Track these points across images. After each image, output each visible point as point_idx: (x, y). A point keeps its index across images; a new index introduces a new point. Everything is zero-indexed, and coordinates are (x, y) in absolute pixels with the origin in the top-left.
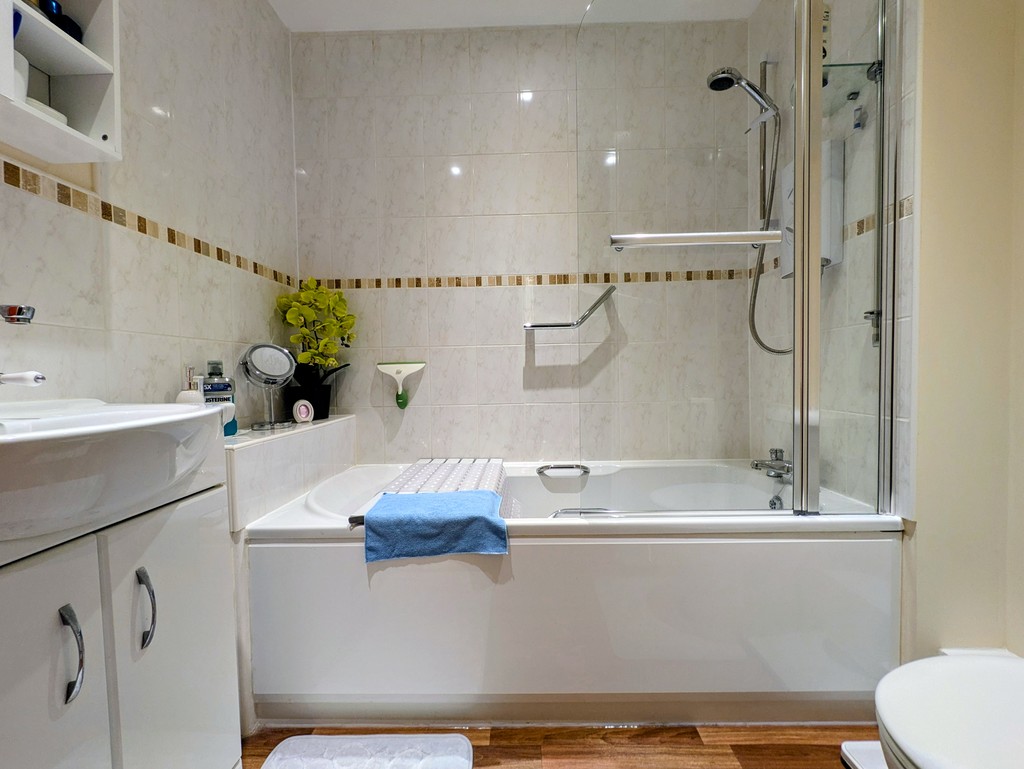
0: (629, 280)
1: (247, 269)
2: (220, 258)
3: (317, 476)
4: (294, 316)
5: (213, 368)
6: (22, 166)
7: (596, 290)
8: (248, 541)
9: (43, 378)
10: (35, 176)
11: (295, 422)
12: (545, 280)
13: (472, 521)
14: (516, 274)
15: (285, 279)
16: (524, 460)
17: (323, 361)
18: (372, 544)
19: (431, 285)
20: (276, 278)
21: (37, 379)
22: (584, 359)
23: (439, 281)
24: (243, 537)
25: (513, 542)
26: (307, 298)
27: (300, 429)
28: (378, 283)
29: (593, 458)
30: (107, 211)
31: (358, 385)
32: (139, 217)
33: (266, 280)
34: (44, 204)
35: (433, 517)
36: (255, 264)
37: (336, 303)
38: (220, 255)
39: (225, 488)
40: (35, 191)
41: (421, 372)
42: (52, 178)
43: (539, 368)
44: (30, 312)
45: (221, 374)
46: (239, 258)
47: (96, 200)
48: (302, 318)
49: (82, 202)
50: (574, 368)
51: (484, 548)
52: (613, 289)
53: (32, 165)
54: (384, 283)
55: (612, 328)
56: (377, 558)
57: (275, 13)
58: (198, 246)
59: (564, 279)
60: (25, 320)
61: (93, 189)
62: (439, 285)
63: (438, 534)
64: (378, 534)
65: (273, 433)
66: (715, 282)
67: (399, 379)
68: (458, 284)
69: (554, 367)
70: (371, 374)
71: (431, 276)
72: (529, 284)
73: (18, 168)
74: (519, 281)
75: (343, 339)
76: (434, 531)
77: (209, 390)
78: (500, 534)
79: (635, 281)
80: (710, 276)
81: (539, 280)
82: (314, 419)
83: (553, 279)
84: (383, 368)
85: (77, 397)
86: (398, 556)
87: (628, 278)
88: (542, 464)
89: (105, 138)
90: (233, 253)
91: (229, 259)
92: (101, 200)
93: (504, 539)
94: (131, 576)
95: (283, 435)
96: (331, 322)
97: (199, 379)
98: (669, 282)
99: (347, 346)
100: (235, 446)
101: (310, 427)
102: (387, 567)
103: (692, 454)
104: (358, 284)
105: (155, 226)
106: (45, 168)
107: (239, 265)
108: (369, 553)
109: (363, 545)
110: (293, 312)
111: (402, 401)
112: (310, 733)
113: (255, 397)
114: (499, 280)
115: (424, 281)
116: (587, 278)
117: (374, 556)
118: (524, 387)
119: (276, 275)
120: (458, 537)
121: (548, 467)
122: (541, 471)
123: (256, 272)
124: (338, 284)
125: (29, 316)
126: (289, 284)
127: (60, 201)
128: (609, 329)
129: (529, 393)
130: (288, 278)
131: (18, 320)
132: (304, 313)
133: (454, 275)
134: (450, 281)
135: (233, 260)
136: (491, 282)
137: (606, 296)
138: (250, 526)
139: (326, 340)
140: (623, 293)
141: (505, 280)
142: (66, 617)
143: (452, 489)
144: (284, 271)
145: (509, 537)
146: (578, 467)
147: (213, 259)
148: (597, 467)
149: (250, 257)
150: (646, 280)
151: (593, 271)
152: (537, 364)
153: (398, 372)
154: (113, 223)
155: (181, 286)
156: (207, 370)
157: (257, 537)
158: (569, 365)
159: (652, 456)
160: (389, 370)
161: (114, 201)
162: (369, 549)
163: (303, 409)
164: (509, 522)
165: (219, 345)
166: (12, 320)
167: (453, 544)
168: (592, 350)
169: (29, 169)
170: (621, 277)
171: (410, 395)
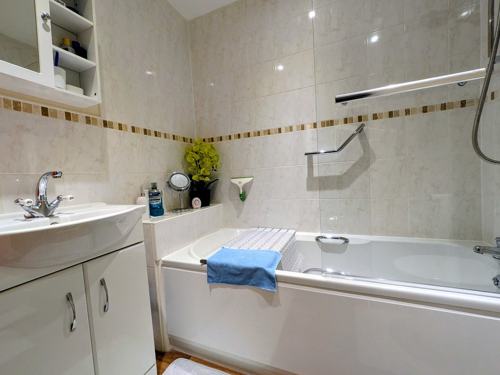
0: (377, 118)
1: (169, 139)
2: (156, 135)
3: (202, 234)
4: (190, 158)
5: (153, 186)
6: (71, 112)
7: (352, 128)
8: (163, 265)
9: (73, 198)
10: (77, 115)
11: (193, 208)
12: (319, 125)
13: (257, 270)
14: (300, 124)
15: (189, 141)
16: (308, 232)
17: (203, 179)
18: (210, 275)
19: (255, 136)
20: (184, 141)
21: (71, 198)
22: (345, 171)
23: (259, 132)
24: (161, 263)
25: (280, 285)
26: (196, 149)
27: (195, 211)
28: (230, 137)
29: (353, 233)
30: (105, 124)
31: (223, 190)
32: (119, 124)
33: (179, 143)
34: (80, 126)
35: (238, 265)
36: (174, 136)
37: (209, 150)
38: (156, 134)
39: (143, 243)
40: (77, 121)
41: (252, 181)
42: (83, 114)
43: (316, 178)
44: (60, 174)
45: (156, 188)
46: (165, 134)
47: (101, 120)
48: (193, 159)
49: (95, 122)
50: (338, 177)
51: (263, 285)
52: (363, 125)
53: (75, 111)
54: (233, 137)
55: (364, 150)
56: (213, 282)
57: (179, 13)
58: (145, 132)
59: (331, 123)
60: (59, 177)
61: (100, 116)
62: (259, 135)
63: (240, 275)
64: (213, 270)
65: (181, 214)
66: (448, 112)
67: (241, 186)
68: (269, 134)
69: (325, 177)
70: (229, 184)
71: (255, 131)
72: (309, 129)
73: (70, 113)
74: (303, 128)
75: (213, 167)
76: (238, 272)
77: (151, 196)
78: (273, 280)
79: (381, 118)
80: (444, 107)
81: (315, 125)
82: (201, 207)
83: (324, 124)
84: (233, 181)
85: (97, 202)
86: (222, 282)
87: (375, 117)
88: (319, 234)
89: (95, 94)
90: (163, 132)
91: (160, 135)
92: (103, 119)
93: (274, 282)
94: (98, 282)
95: (186, 215)
96: (206, 160)
97: (146, 192)
98: (408, 116)
99: (215, 170)
100: (155, 222)
101: (200, 210)
102: (218, 287)
103: (429, 234)
104: (221, 139)
105: (126, 126)
106: (81, 111)
107: (165, 137)
108: (209, 279)
109: (206, 274)
110: (190, 156)
111: (243, 197)
112: (189, 359)
113: (176, 197)
114: (291, 129)
115: (252, 134)
116: (346, 121)
117: (211, 280)
118: (307, 190)
119: (184, 139)
120: (250, 277)
121: (322, 237)
122: (317, 239)
123: (174, 139)
124: (212, 140)
125: (60, 175)
126: (191, 142)
127: (86, 123)
128: (362, 151)
129: (311, 193)
130: (191, 139)
131: (56, 177)
132: (194, 156)
133: (266, 128)
134: (265, 132)
135: (163, 136)
136: (286, 130)
137: (360, 130)
138: (164, 259)
139: (204, 169)
140: (372, 127)
141: (294, 128)
142: (69, 297)
143: (257, 248)
144: (188, 137)
145: (277, 282)
146: (341, 238)
147: (153, 136)
148: (354, 239)
149: (171, 133)
150: (389, 117)
151: (350, 115)
152: (314, 176)
153: (240, 183)
154: (108, 128)
155: (139, 151)
156: (151, 187)
157: (166, 264)
158: (335, 176)
159: (395, 233)
160: (235, 181)
161: (108, 119)
162: (209, 277)
163: (197, 201)
164: (278, 273)
165: (158, 175)
166: (54, 177)
167: (248, 281)
168: (350, 166)
169: (74, 113)
170: (370, 117)
171: (246, 194)
